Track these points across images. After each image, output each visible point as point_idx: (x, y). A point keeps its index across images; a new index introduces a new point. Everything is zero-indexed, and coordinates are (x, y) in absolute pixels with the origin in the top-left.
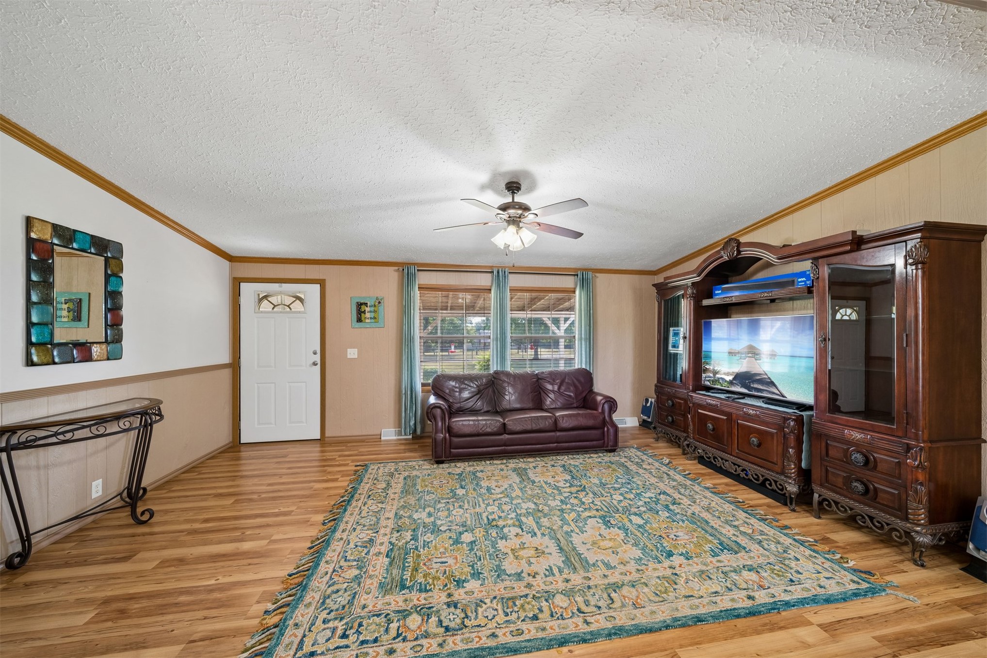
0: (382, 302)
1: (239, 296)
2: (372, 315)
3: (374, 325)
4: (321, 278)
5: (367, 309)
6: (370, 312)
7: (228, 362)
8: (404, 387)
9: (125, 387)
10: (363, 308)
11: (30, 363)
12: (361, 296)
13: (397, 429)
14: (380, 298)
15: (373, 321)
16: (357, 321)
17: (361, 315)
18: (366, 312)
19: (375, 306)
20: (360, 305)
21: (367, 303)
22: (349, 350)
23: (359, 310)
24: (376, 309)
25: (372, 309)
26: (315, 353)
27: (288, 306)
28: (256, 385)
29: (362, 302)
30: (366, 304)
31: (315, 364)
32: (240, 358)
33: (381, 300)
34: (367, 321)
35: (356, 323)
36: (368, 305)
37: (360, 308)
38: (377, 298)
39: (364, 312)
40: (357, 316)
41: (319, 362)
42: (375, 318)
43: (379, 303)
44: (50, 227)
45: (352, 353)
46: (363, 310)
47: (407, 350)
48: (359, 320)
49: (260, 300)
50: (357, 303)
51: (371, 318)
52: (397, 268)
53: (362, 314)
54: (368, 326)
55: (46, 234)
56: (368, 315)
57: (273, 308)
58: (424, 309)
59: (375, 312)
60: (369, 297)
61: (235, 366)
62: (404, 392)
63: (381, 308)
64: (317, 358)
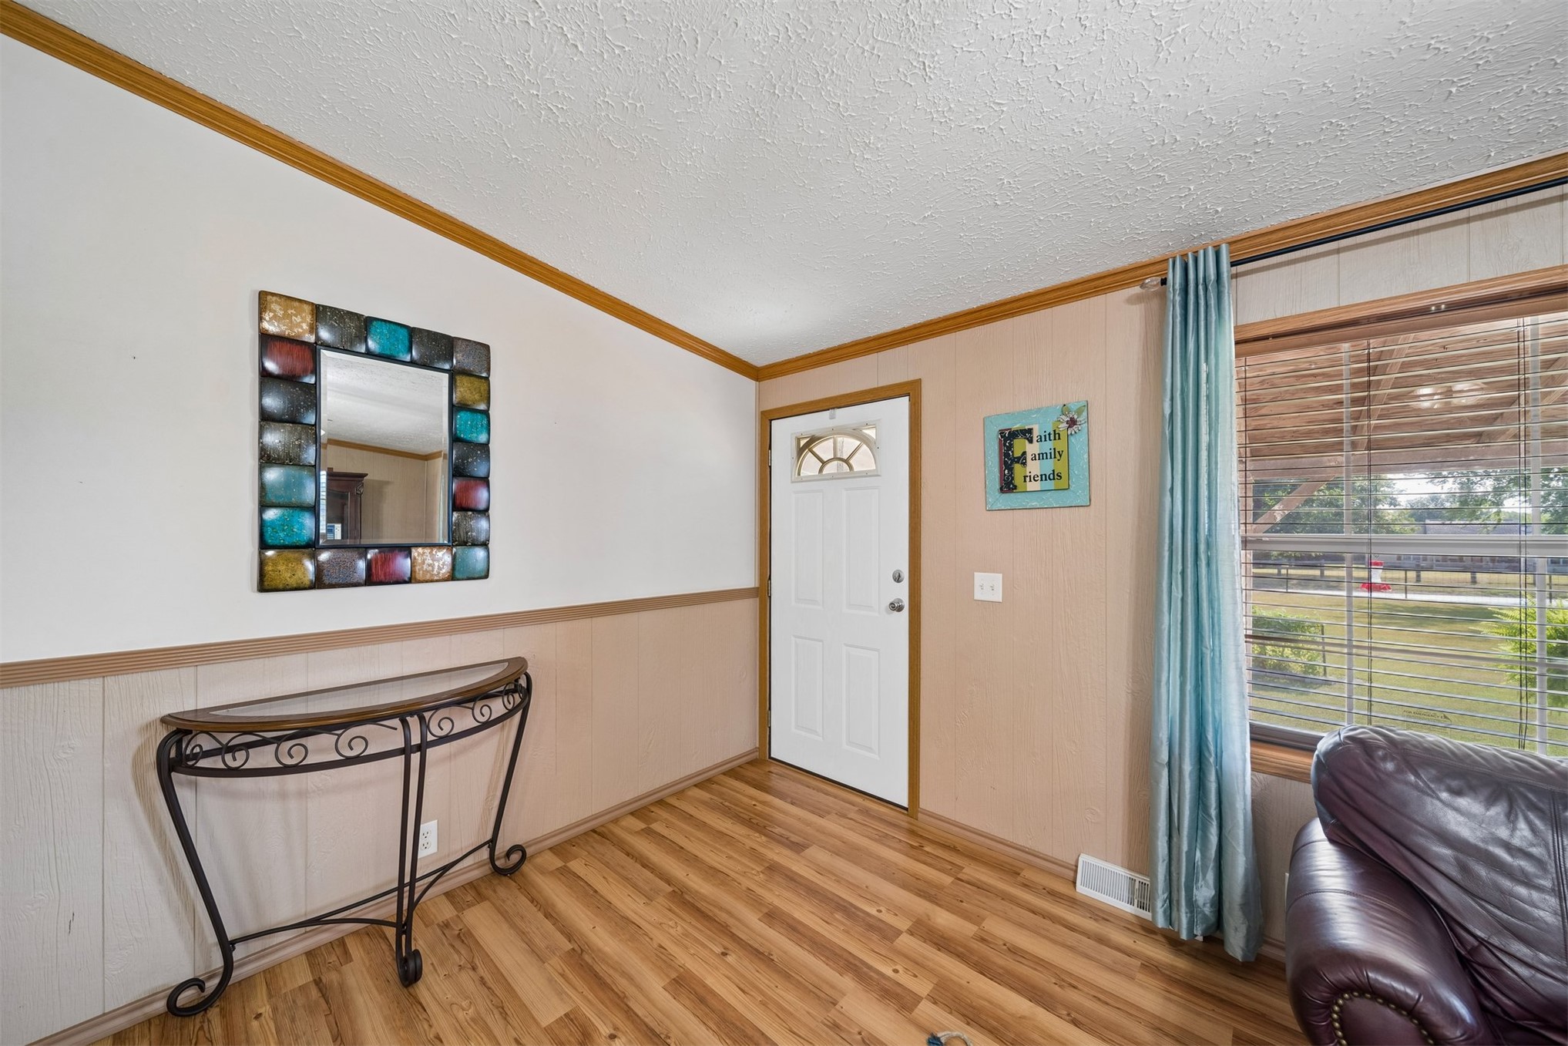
0: (1082, 418)
1: (770, 448)
2: (1048, 466)
3: (1052, 499)
4: (911, 378)
5: (1032, 449)
6: (1042, 456)
7: (753, 586)
8: (1164, 735)
9: (496, 634)
10: (1019, 446)
11: (265, 585)
12: (1011, 411)
13: (1139, 878)
14: (1074, 408)
15: (1050, 484)
16: (1001, 489)
17: (1011, 470)
18: (1029, 457)
19: (1056, 435)
20: (1008, 438)
21: (1030, 431)
22: (979, 577)
23: (1007, 455)
24: (1060, 445)
25: (1047, 446)
26: (898, 579)
27: (846, 461)
28: (793, 638)
29: (1016, 427)
30: (1027, 434)
31: (896, 607)
32: (770, 579)
33: (1079, 412)
34: (1032, 486)
35: (997, 494)
36: (1035, 434)
37: (1010, 447)
38: (1065, 410)
39: (1022, 460)
40: (1001, 472)
41: (906, 603)
42: (1056, 476)
43: (1072, 422)
44: (307, 308)
45: (988, 587)
46: (1018, 454)
47: (1177, 594)
48: (1008, 485)
49: (800, 451)
50: (1002, 432)
51: (1044, 477)
52: (1136, 290)
53: (1017, 467)
54: (1034, 504)
55: (301, 327)
56: (1034, 467)
57: (821, 470)
58: (1255, 454)
59: (1056, 454)
60: (1038, 410)
61: (762, 593)
62: (1164, 756)
63: (1078, 442)
64: (902, 592)
